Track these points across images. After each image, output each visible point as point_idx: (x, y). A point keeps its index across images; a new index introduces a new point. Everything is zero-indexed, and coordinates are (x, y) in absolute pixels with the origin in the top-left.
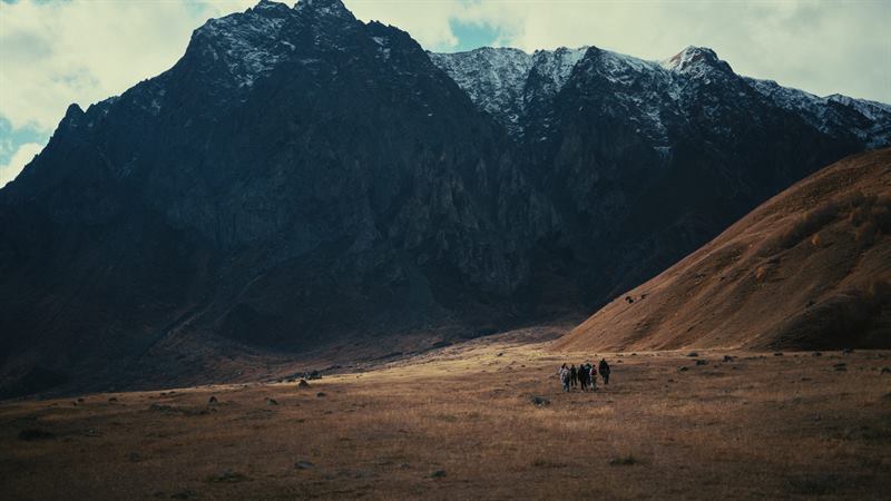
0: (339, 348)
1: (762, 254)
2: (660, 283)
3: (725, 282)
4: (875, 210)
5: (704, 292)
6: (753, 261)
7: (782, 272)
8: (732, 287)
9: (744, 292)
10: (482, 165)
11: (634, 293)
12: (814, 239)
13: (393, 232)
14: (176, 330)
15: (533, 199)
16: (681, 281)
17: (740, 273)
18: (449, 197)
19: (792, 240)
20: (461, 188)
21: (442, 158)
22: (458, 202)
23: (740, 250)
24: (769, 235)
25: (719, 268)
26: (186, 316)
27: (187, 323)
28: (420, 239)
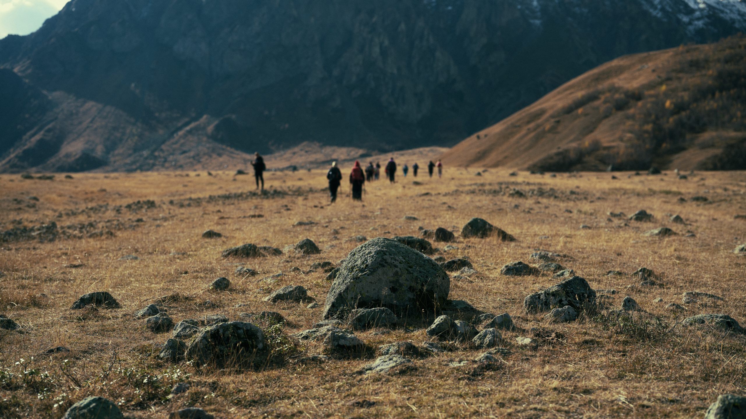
0: (294, 153)
1: (552, 117)
2: (497, 129)
3: (529, 131)
4: (617, 96)
5: (518, 136)
6: (547, 120)
7: (560, 128)
8: (532, 135)
9: (537, 139)
10: (403, 26)
11: (482, 133)
12: (580, 111)
13: (336, 72)
14: (181, 133)
15: (438, 54)
16: (507, 129)
17: (538, 126)
18: (377, 50)
19: (569, 110)
20: (386, 43)
21: (374, 19)
22: (384, 53)
23: (542, 112)
24: (560, 105)
25: (529, 122)
26: (187, 124)
27: (188, 128)
28: (354, 79)
